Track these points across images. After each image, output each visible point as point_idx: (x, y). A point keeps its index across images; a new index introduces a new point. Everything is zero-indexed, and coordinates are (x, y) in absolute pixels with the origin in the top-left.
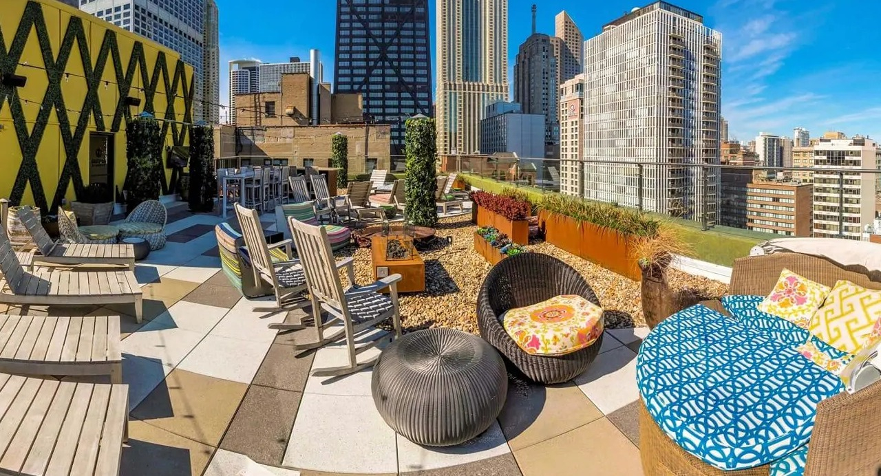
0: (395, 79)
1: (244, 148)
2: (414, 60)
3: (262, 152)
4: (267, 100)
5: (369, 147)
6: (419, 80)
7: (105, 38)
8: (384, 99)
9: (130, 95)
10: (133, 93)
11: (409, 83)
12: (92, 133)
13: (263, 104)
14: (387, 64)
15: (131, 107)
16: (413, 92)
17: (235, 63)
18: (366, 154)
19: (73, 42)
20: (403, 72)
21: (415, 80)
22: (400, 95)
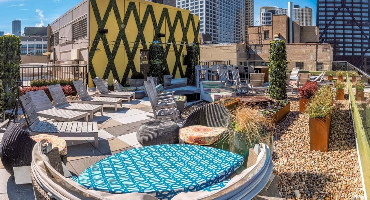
0: (350, 18)
1: (251, 56)
2: (361, 8)
3: (261, 58)
4: (264, 30)
5: (318, 57)
6: (364, 19)
7: (147, 9)
8: (344, 29)
9: (161, 32)
10: (162, 32)
11: (358, 21)
12: (141, 50)
13: (263, 32)
14: (345, 9)
15: (161, 38)
16: (361, 26)
17: (263, 8)
18: (316, 60)
19: (131, 13)
20: (355, 14)
21: (361, 19)
22: (353, 27)
